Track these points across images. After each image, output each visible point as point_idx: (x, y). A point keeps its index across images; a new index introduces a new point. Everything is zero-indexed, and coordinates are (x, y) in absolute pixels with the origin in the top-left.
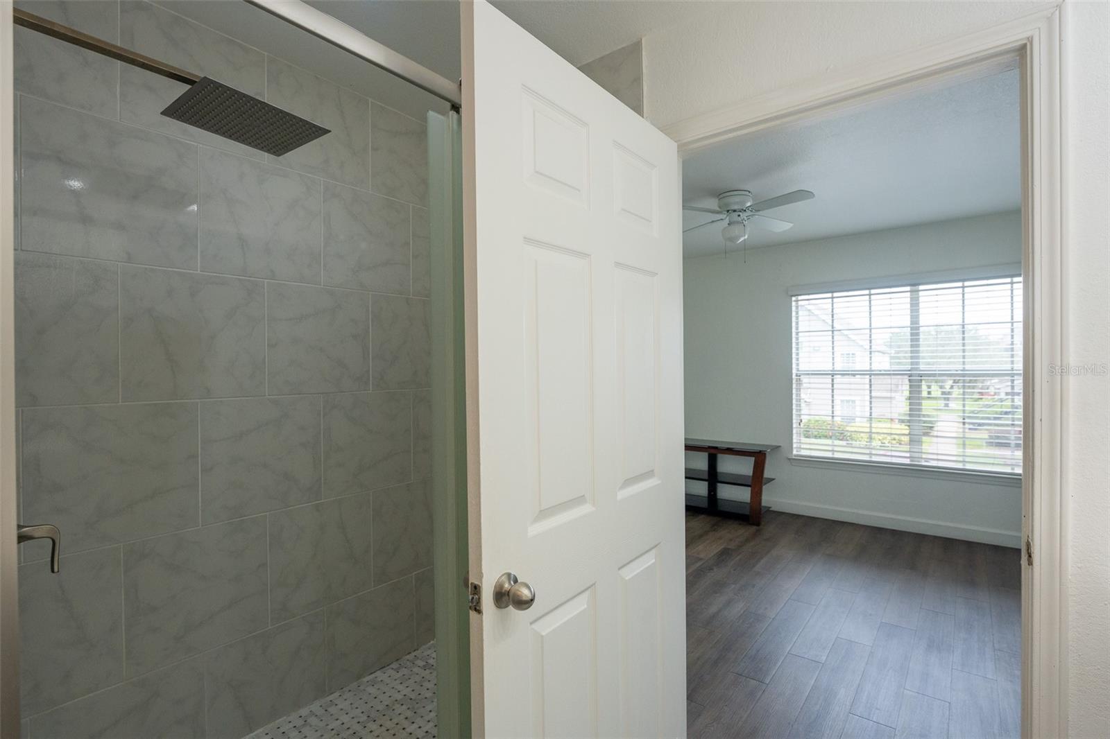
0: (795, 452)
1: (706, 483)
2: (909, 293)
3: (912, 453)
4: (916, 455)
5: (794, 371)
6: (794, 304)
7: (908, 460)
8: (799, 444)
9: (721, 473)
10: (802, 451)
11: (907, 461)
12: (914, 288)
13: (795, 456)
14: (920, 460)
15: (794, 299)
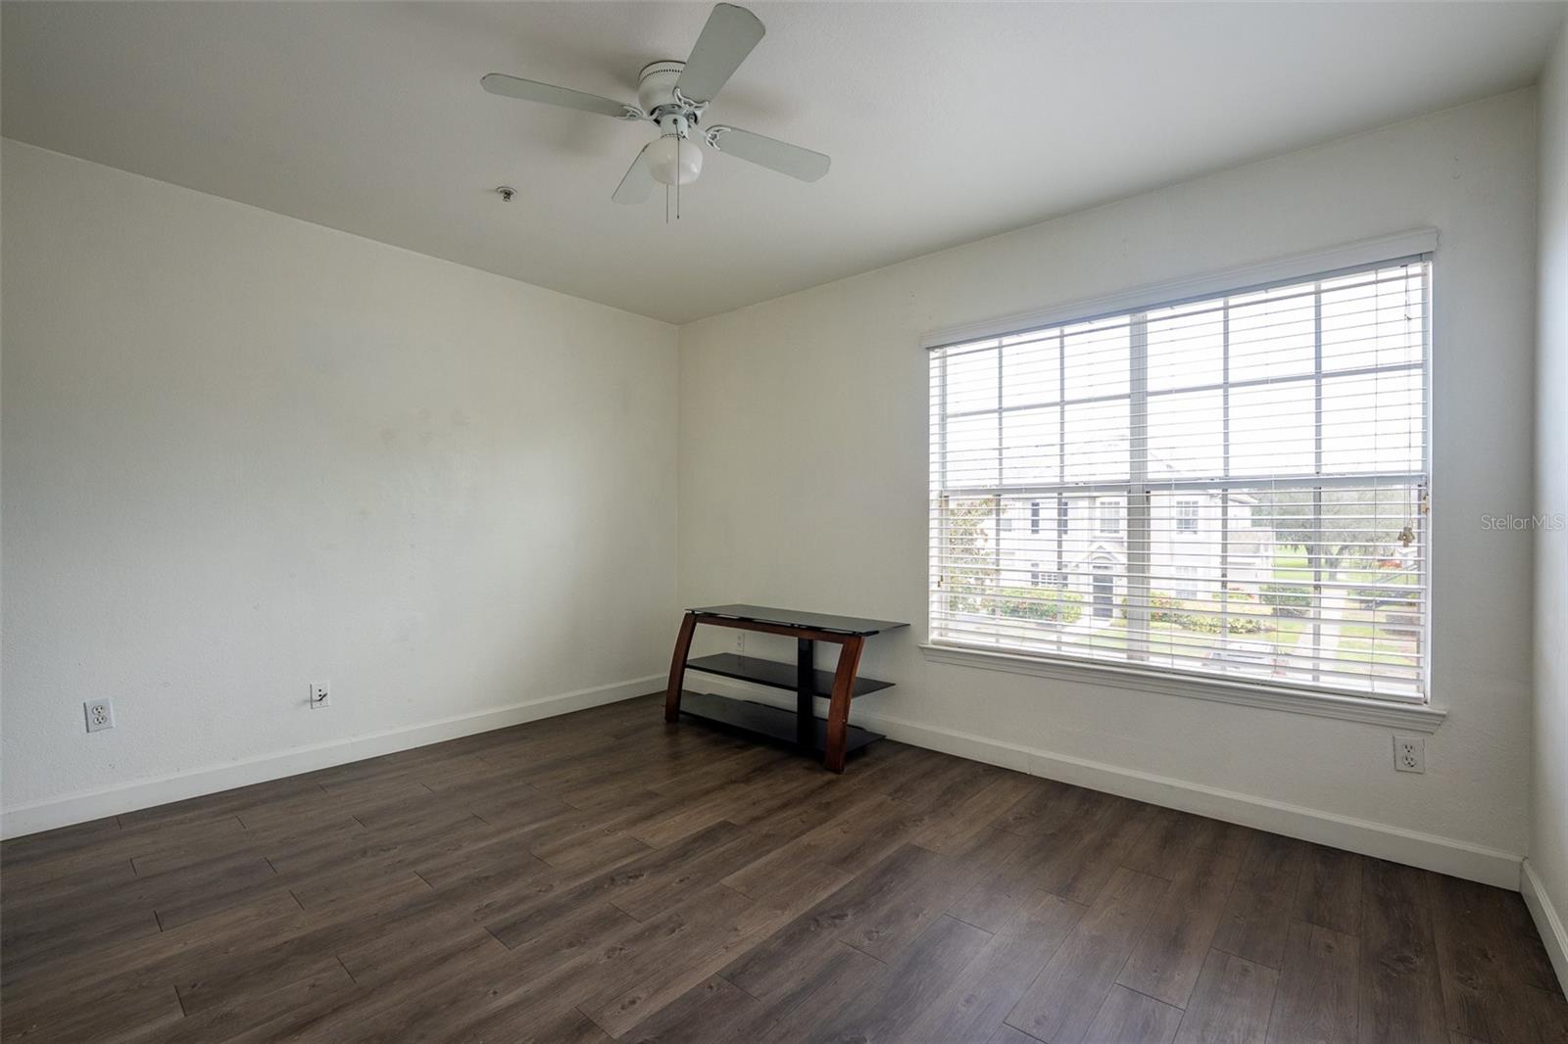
0: (934, 636)
1: (795, 694)
2: (1128, 328)
3: (1131, 643)
4: (1136, 646)
5: (935, 487)
6: (934, 364)
7: (1125, 656)
8: (944, 622)
9: (821, 671)
10: (950, 634)
11: (1122, 658)
12: (1139, 316)
13: (934, 643)
14: (1145, 655)
15: (933, 355)
